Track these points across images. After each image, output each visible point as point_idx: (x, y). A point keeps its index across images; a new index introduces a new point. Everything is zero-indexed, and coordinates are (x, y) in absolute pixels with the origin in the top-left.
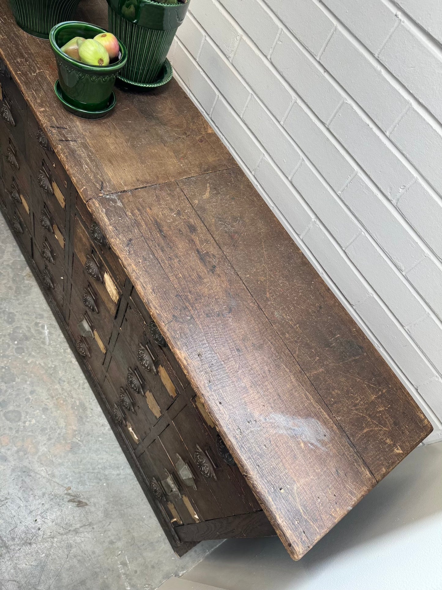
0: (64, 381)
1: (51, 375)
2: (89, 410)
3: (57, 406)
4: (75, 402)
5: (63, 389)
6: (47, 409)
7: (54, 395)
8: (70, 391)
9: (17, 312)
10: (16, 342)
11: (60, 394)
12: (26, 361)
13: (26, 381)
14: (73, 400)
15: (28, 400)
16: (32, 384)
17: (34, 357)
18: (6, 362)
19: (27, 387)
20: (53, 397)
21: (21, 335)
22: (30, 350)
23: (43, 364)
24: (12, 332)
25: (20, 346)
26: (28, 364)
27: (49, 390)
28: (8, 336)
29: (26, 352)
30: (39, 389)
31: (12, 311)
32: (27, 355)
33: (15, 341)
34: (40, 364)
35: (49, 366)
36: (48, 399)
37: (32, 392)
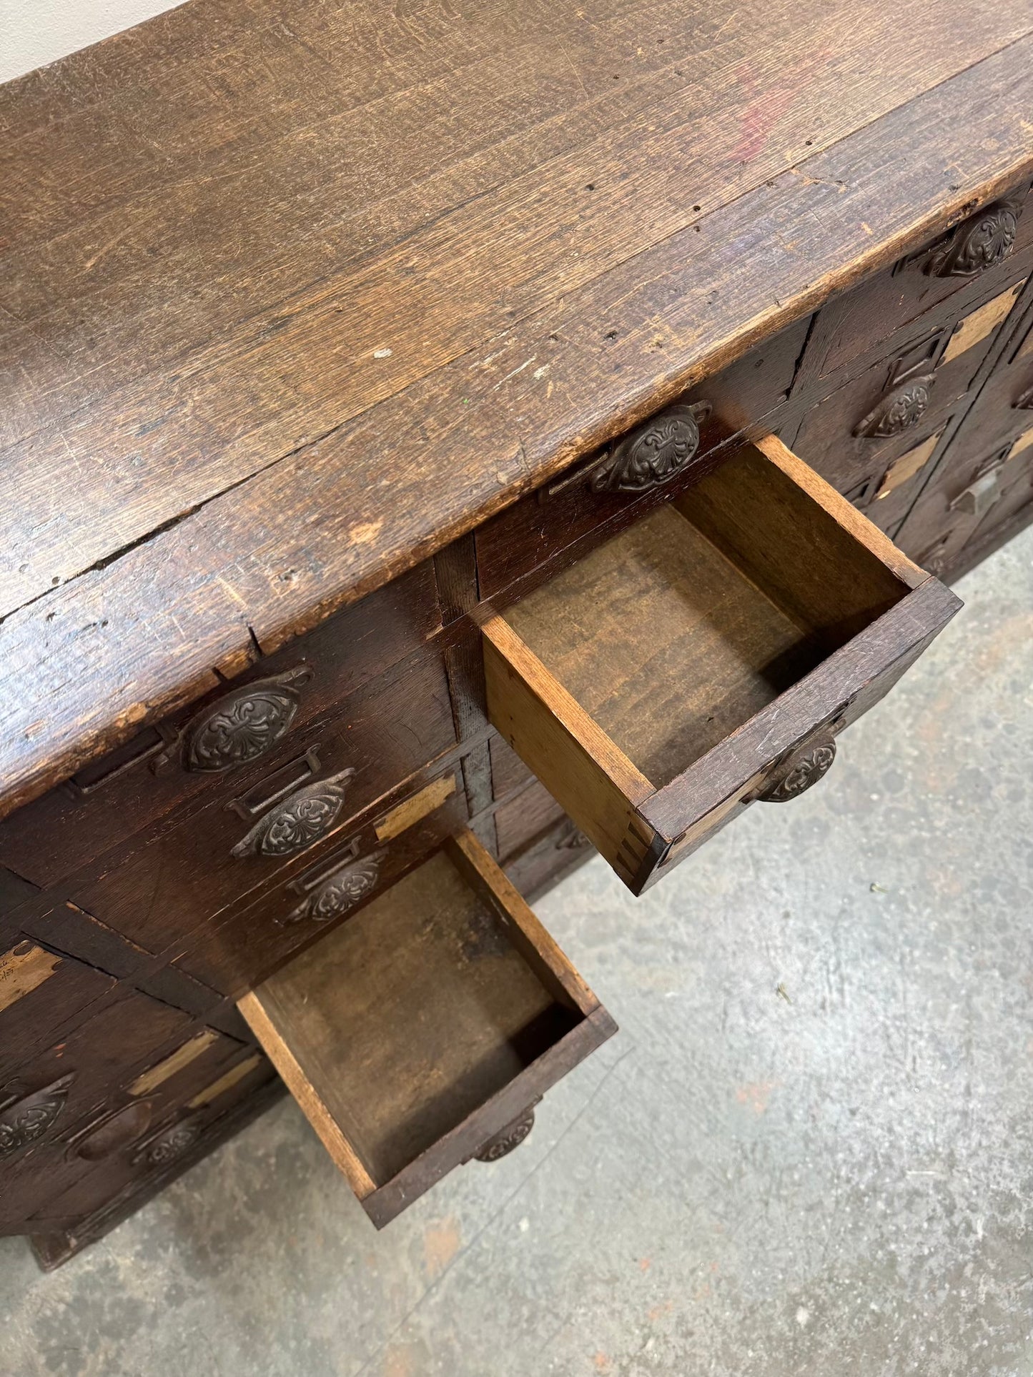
0: (933, 664)
1: (928, 695)
2: (980, 598)
3: (997, 664)
4: (972, 630)
5: (954, 662)
6: (1014, 683)
7: (974, 678)
8: (951, 646)
9: (785, 821)
10: (875, 797)
11: (967, 665)
12: (916, 759)
13: (967, 745)
14: (970, 635)
15: (1010, 729)
16: (968, 730)
17: (897, 745)
18: (938, 805)
19: (980, 739)
20: (981, 679)
21: (848, 790)
22: (881, 759)
23: (909, 721)
24: (850, 816)
25: (880, 786)
26: (922, 753)
27: (967, 691)
28: (867, 822)
29: (891, 765)
30: (975, 713)
31: (785, 834)
32: (899, 761)
33: (872, 801)
34: (911, 727)
35: (906, 705)
36: (989, 687)
37: (988, 725)
